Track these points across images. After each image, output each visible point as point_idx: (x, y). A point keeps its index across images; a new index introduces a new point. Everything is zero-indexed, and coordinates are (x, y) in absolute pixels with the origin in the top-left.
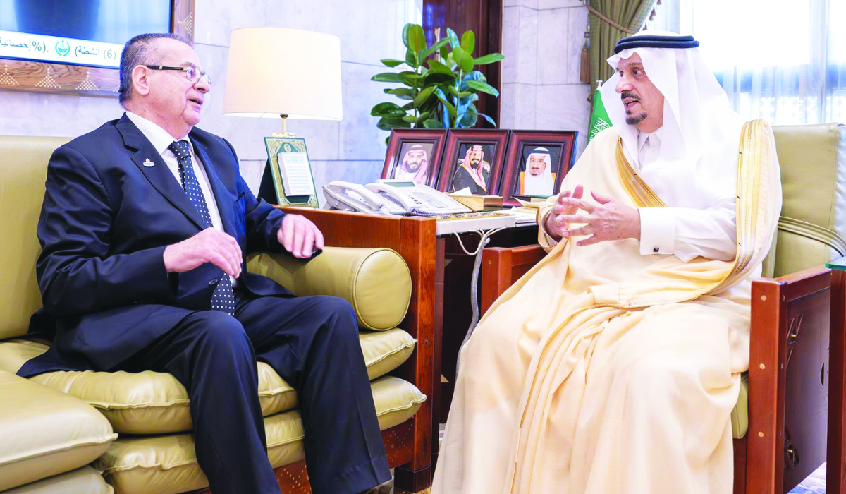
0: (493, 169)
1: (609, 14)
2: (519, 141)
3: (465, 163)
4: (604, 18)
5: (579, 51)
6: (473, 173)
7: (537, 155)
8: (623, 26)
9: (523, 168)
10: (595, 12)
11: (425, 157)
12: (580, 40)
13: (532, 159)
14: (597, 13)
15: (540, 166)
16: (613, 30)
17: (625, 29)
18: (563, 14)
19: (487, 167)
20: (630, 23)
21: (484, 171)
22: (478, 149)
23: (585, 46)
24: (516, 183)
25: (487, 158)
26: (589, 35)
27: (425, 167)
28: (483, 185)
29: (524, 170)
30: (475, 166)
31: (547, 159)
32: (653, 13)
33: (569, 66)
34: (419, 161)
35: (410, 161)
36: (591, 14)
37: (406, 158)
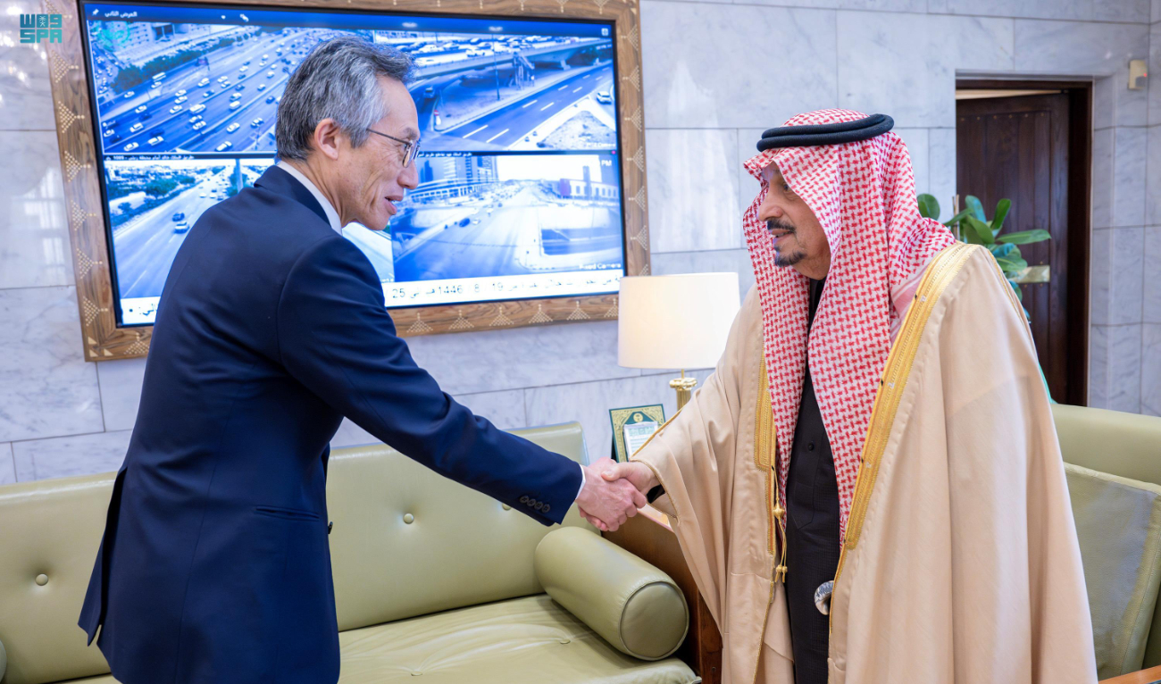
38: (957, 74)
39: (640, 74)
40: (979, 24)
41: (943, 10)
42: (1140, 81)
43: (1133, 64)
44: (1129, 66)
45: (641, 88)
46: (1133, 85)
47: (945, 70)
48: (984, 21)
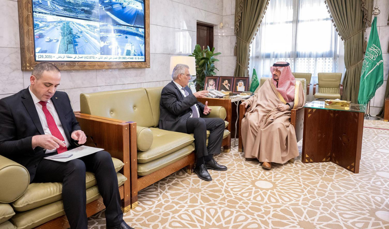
0: (230, 85)
1: (242, 37)
2: (236, 79)
3: (224, 84)
4: (240, 39)
5: (234, 47)
6: (226, 86)
7: (240, 82)
8: (246, 41)
9: (237, 85)
10: (238, 37)
11: (214, 83)
12: (234, 44)
13: (239, 83)
14: (239, 38)
15: (241, 84)
16: (243, 42)
17: (247, 42)
18: (230, 37)
19: (229, 85)
20: (248, 41)
21: (228, 86)
22: (227, 81)
23: (236, 46)
24: (236, 89)
25: (229, 83)
26: (236, 43)
27: (214, 85)
28: (228, 89)
29: (238, 85)
30: (226, 85)
31: (243, 83)
32: (254, 38)
33: (231, 51)
34: (213, 83)
35: (211, 83)
36: (237, 37)
37: (210, 83)
38: (197, 21)
39: (149, 11)
40: (200, 10)
41: (195, 7)
42: (222, 27)
43: (221, 23)
44: (220, 24)
45: (149, 14)
46: (221, 28)
47: (195, 19)
48: (201, 10)
